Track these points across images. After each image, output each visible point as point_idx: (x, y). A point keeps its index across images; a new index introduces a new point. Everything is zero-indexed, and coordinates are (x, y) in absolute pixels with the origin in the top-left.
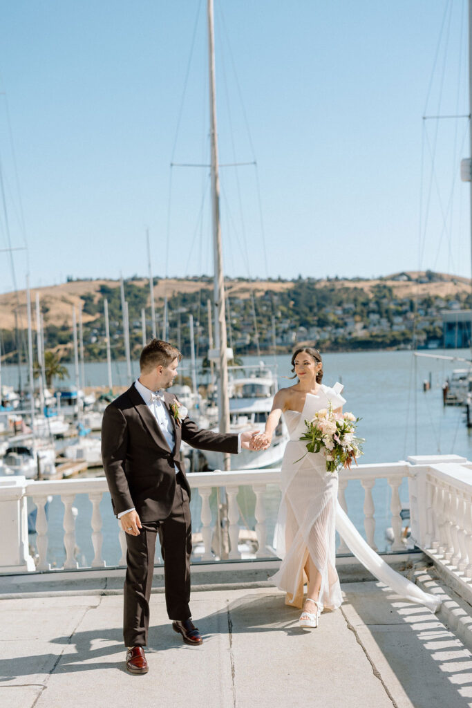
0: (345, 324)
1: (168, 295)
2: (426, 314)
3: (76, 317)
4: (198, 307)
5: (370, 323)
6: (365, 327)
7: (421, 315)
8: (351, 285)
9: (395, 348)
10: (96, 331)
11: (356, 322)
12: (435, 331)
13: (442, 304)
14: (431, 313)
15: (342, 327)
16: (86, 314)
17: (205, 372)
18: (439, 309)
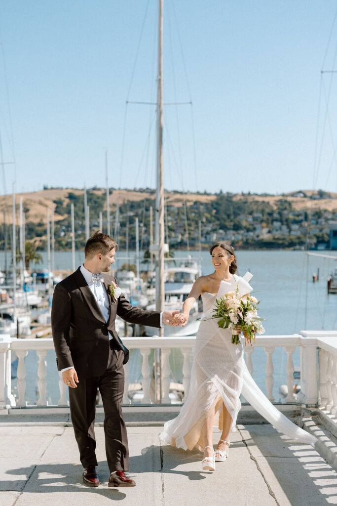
0: (255, 229)
1: (121, 202)
2: (317, 223)
3: (50, 216)
4: (142, 212)
5: (273, 229)
6: (269, 232)
7: (313, 224)
8: (260, 199)
9: (292, 248)
10: (64, 228)
11: (263, 228)
12: (323, 237)
13: (330, 216)
14: (321, 222)
15: (252, 231)
16: (57, 214)
17: (145, 262)
18: (327, 220)
